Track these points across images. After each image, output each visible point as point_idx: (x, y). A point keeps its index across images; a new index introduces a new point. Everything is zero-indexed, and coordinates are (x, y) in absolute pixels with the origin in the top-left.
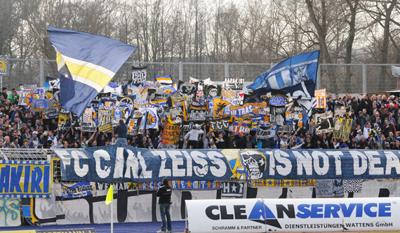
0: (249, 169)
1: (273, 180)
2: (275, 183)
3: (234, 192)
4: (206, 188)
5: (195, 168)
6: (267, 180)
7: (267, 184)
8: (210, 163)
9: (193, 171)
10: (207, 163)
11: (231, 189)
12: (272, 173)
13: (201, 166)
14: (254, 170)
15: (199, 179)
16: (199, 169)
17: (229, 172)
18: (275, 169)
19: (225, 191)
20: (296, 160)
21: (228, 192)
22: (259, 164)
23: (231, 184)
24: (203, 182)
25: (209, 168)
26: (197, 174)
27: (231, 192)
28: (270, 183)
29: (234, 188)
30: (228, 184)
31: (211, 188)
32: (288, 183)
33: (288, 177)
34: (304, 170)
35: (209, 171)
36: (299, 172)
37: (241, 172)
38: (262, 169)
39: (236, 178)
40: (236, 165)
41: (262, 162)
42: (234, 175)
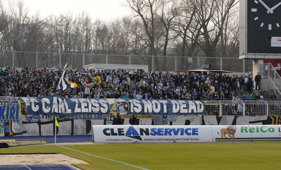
0: (119, 109)
4: (98, 118)
5: (93, 108)
6: (129, 115)
8: (100, 106)
9: (92, 110)
10: (99, 105)
11: (111, 119)
12: (132, 111)
13: (96, 107)
14: (121, 110)
15: (95, 114)
16: (95, 109)
17: (109, 111)
18: (133, 109)
19: (108, 120)
20: (144, 105)
22: (125, 107)
23: (111, 117)
24: (97, 115)
25: (100, 108)
26: (94, 111)
27: (111, 121)
31: (101, 119)
32: (140, 116)
33: (139, 113)
34: (148, 110)
35: (100, 110)
36: (146, 111)
37: (114, 111)
38: (126, 109)
39: (112, 114)
40: (113, 107)
41: (126, 106)
42: (111, 112)
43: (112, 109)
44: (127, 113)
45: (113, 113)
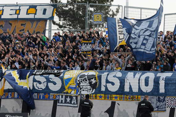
0: (79, 86)
1: (103, 95)
2: (105, 98)
3: (68, 103)
4: (44, 99)
5: (35, 83)
6: (98, 95)
7: (98, 98)
8: (48, 81)
9: (33, 86)
10: (45, 80)
11: (66, 100)
12: (103, 89)
13: (40, 83)
14: (85, 87)
15: (38, 92)
16: (38, 85)
17: (63, 88)
18: (106, 86)
19: (60, 102)
20: (124, 80)
21: (63, 102)
22: (90, 83)
23: (66, 97)
24: (42, 95)
25: (47, 84)
26: (37, 88)
27: (65, 103)
28: (101, 97)
29: (68, 99)
30: (64, 97)
31: (49, 99)
32: (116, 97)
33: (116, 93)
34: (130, 88)
35: (47, 87)
36: (127, 89)
37: (72, 88)
38: (93, 86)
39: (67, 93)
40: (70, 83)
41: (93, 81)
42: (67, 90)
43: (68, 85)
44: (93, 92)
45: (69, 91)
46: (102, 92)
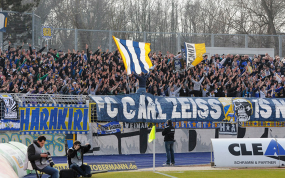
0: (237, 114)
1: (257, 122)
2: (259, 124)
3: (228, 131)
4: (207, 127)
5: (199, 111)
6: (253, 122)
7: (253, 125)
8: (210, 108)
9: (197, 114)
10: (207, 108)
11: (226, 128)
12: (257, 116)
13: (203, 111)
14: (242, 114)
15: (202, 120)
16: (202, 113)
17: (222, 116)
18: (259, 113)
19: (221, 130)
20: (275, 107)
21: (224, 130)
22: (246, 110)
23: (226, 125)
24: (205, 123)
25: (209, 112)
26: (200, 116)
27: (226, 131)
28: (255, 124)
29: (228, 127)
30: (224, 124)
31: (211, 128)
32: (269, 124)
33: (268, 120)
34: (281, 114)
35: (209, 115)
36: (278, 116)
37: (231, 116)
38: (249, 113)
39: (227, 121)
40: (229, 110)
41: (249, 108)
42: (226, 118)
43: (227, 113)
44: (249, 119)
45: (229, 119)
46: (256, 119)
